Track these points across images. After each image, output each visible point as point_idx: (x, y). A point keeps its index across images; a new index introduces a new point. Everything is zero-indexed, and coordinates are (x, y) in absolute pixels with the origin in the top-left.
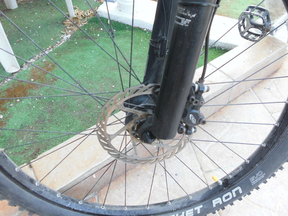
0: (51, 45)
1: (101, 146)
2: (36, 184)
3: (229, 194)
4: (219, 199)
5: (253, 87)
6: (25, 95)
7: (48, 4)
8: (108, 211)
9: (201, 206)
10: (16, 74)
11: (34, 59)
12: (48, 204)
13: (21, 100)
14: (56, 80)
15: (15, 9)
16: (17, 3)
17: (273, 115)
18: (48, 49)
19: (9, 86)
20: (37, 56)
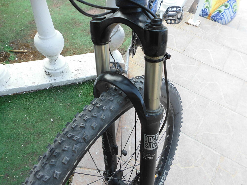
3: (163, 177)
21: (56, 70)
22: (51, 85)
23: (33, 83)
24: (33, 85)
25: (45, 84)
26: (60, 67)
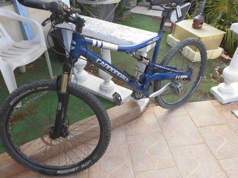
0: (39, 94)
1: (41, 140)
2: (21, 152)
3: (87, 163)
4: (84, 165)
5: (124, 124)
6: (22, 119)
7: (41, 71)
8: (44, 166)
9: (78, 167)
10: (20, 108)
11: (29, 101)
12: (24, 160)
13: (20, 121)
14: (37, 113)
15: (24, 73)
16: (26, 69)
17: (127, 137)
18: (37, 96)
19: (16, 114)
20: (31, 100)
21: (104, 87)
22: (98, 94)
23: (91, 88)
24: (91, 89)
25: (96, 92)
26: (107, 87)
